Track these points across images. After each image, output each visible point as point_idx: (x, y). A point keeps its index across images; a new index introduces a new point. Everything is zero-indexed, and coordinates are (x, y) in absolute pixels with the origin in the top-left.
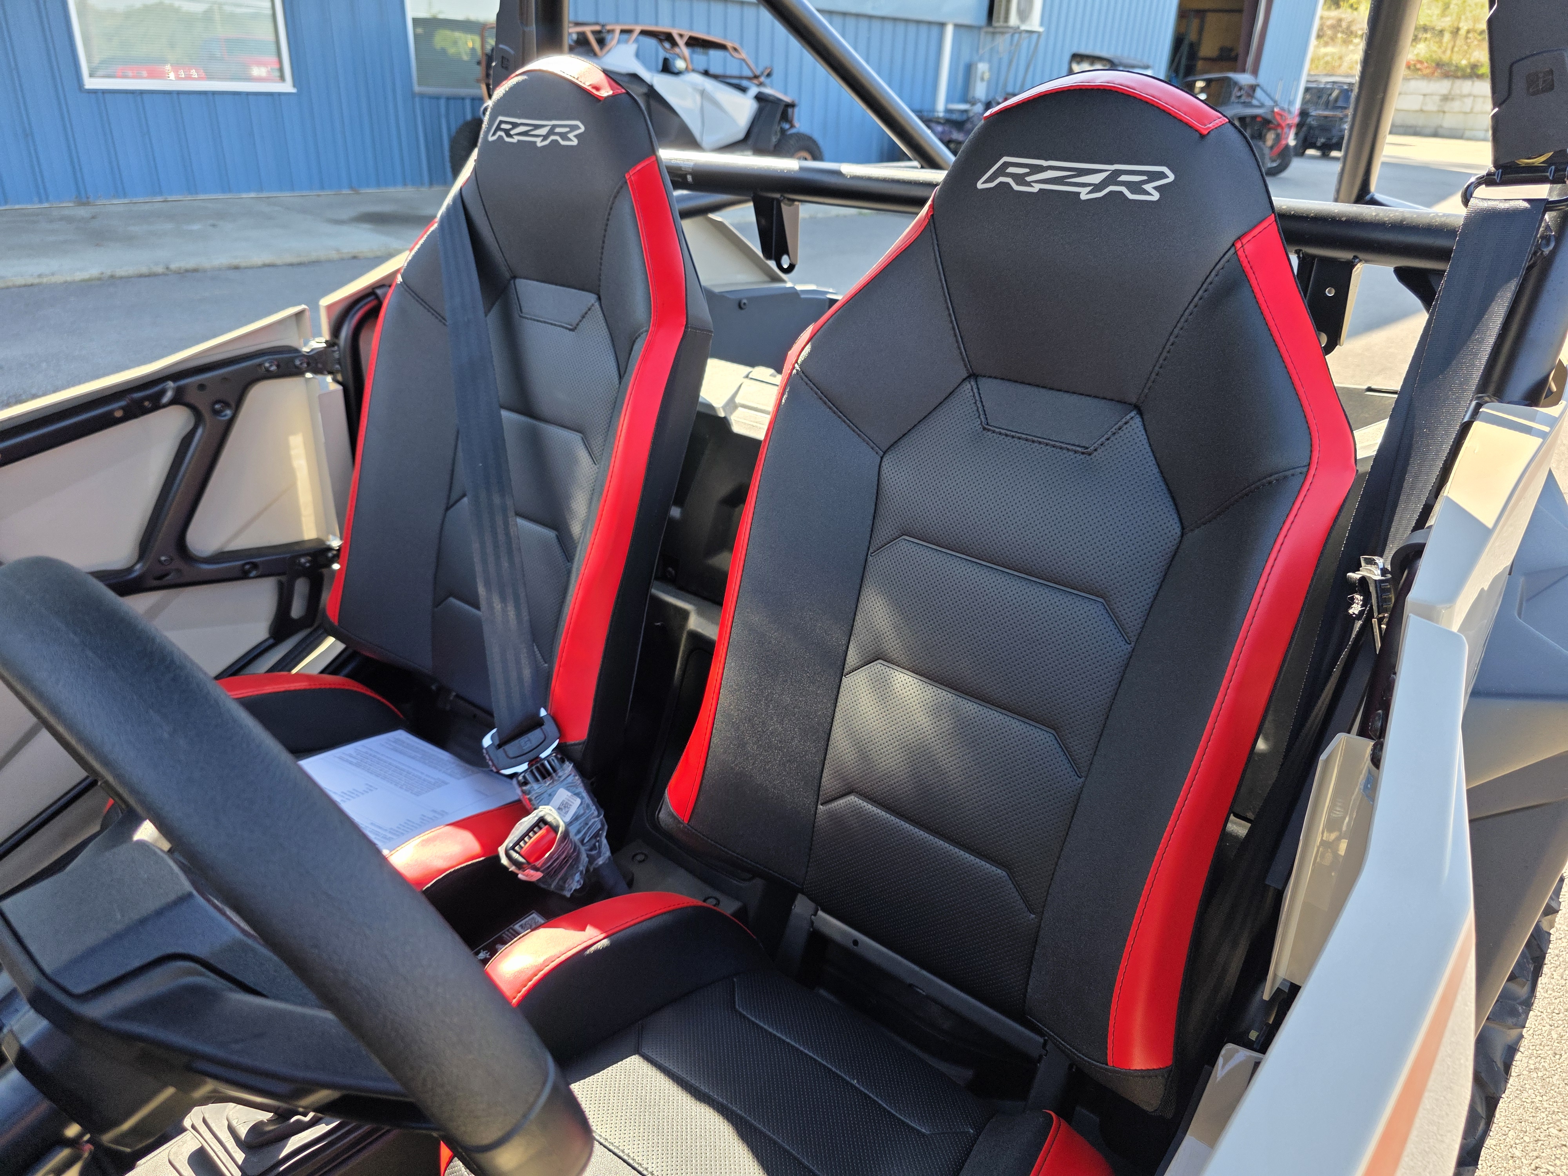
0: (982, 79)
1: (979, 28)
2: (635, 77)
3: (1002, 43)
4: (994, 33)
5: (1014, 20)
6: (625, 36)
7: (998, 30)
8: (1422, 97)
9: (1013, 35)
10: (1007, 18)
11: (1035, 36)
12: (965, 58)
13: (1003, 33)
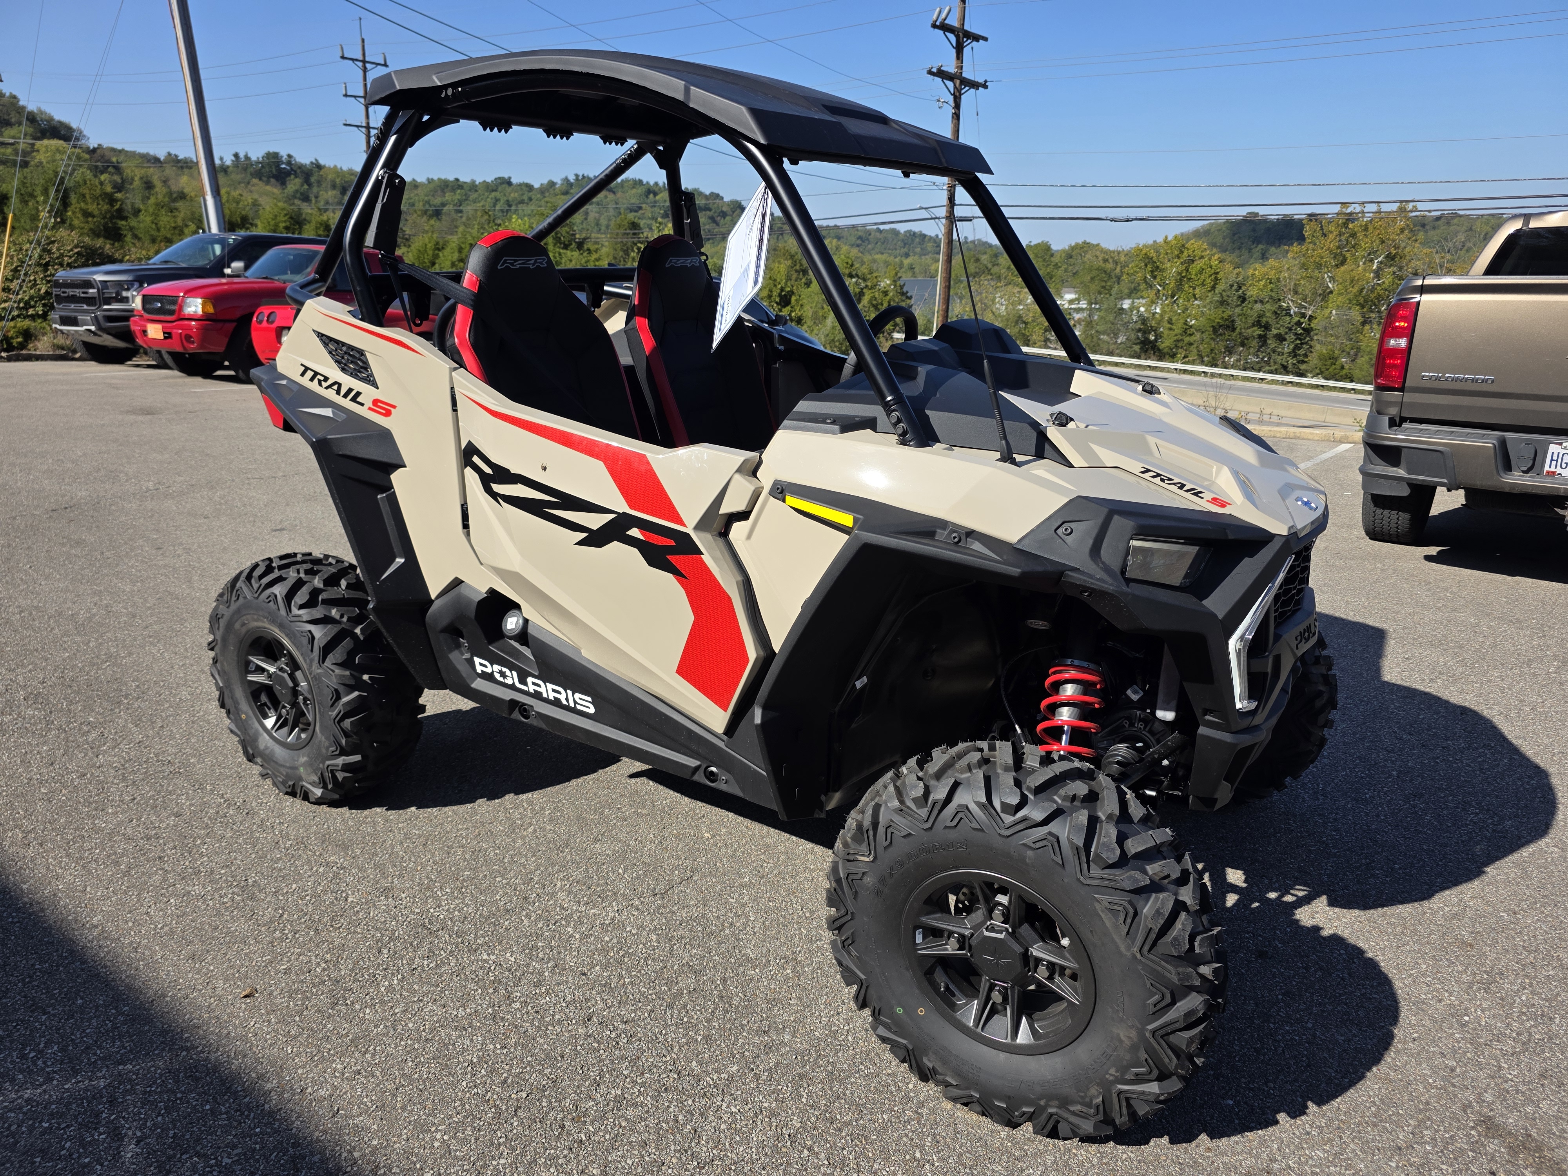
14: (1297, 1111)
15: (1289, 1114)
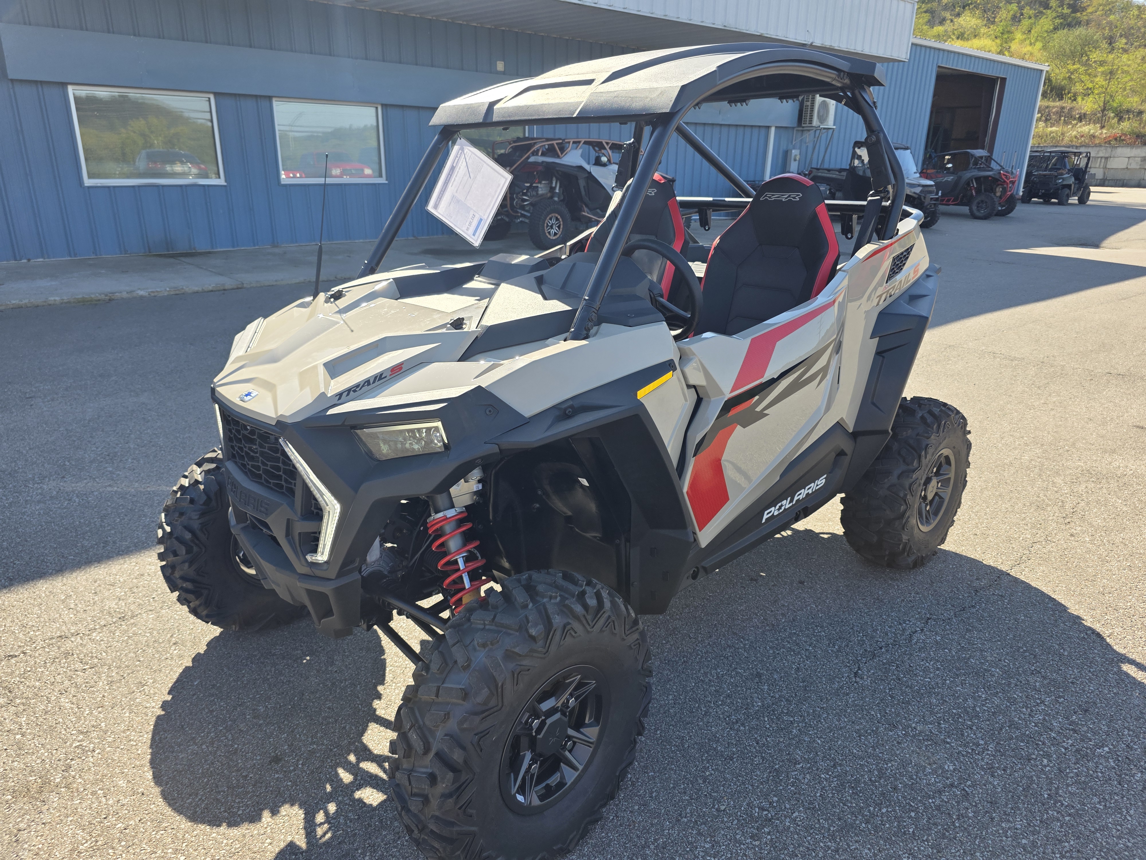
0: (796, 159)
1: (793, 128)
2: (581, 168)
3: (808, 137)
4: (803, 131)
5: (815, 122)
6: (575, 145)
7: (805, 129)
8: (1127, 159)
9: (815, 131)
10: (811, 122)
11: (831, 131)
12: (783, 147)
13: (809, 130)
14: (165, 705)
15: (167, 701)
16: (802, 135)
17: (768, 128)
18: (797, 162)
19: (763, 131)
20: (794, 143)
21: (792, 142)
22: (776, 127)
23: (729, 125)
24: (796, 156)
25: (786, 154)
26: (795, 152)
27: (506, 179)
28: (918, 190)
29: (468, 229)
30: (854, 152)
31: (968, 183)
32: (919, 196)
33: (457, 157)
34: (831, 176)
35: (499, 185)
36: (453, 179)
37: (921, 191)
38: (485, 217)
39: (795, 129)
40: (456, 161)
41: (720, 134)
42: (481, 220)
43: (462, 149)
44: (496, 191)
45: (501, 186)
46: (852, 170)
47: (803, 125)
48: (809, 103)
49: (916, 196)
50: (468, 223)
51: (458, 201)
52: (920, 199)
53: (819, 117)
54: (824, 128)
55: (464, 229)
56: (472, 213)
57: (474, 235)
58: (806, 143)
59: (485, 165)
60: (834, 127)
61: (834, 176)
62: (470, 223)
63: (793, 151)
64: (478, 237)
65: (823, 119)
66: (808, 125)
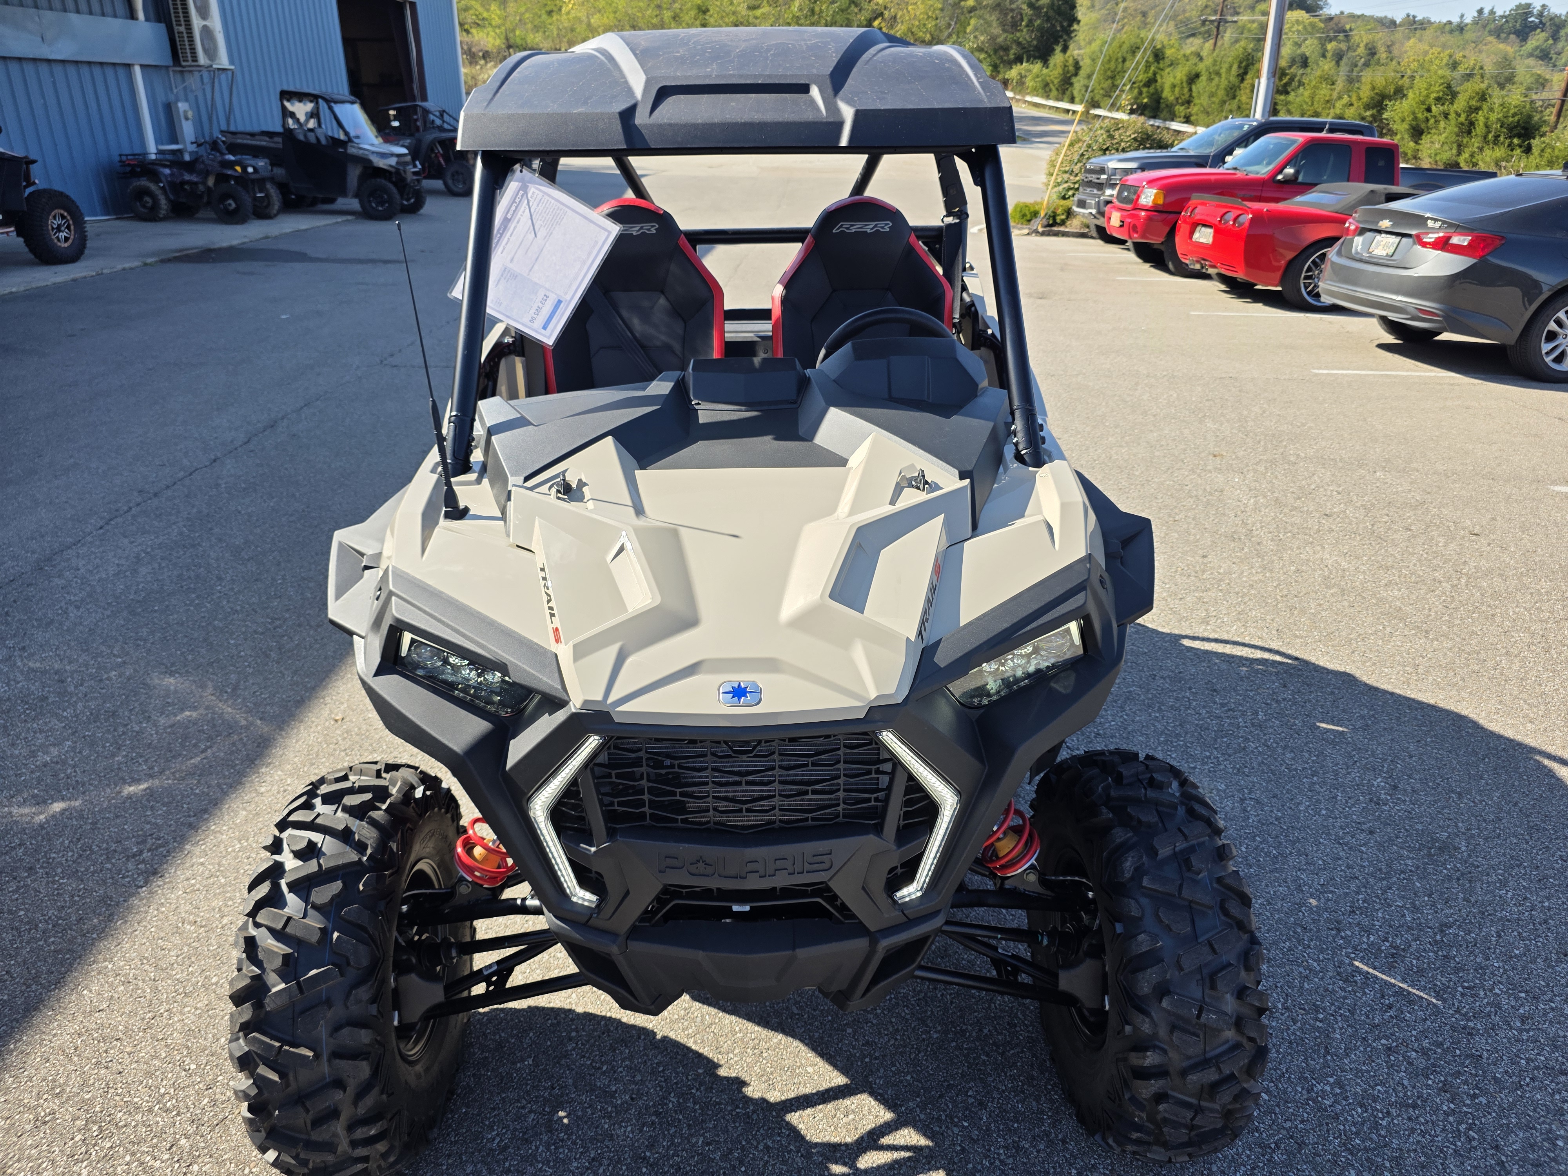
0: (187, 119)
1: (167, 67)
3: (193, 81)
4: (183, 73)
5: (202, 59)
7: (187, 69)
9: (204, 73)
10: (195, 58)
11: (227, 74)
12: (161, 98)
13: (193, 72)
16: (184, 81)
17: (128, 66)
18: (190, 123)
19: (121, 72)
20: (175, 91)
21: (171, 89)
22: (142, 66)
23: (63, 62)
24: (185, 112)
25: (169, 109)
26: (182, 106)
27: (610, 233)
28: (393, 161)
29: (533, 320)
30: (284, 108)
31: (431, 149)
32: (397, 170)
33: (514, 202)
34: (258, 143)
35: (596, 242)
36: (505, 240)
37: (397, 163)
38: (568, 297)
39: (171, 69)
40: (513, 208)
41: (52, 76)
42: (560, 302)
43: (524, 188)
44: (590, 254)
45: (600, 244)
46: (288, 134)
47: (184, 64)
48: (182, 29)
49: (393, 170)
50: (533, 311)
51: (515, 276)
52: (400, 174)
53: (205, 50)
54: (219, 69)
55: (526, 320)
56: (541, 294)
57: (545, 328)
58: (192, 91)
59: (570, 212)
60: (232, 67)
61: (264, 143)
62: (538, 310)
63: (180, 105)
64: (553, 331)
65: (211, 53)
66: (190, 63)
